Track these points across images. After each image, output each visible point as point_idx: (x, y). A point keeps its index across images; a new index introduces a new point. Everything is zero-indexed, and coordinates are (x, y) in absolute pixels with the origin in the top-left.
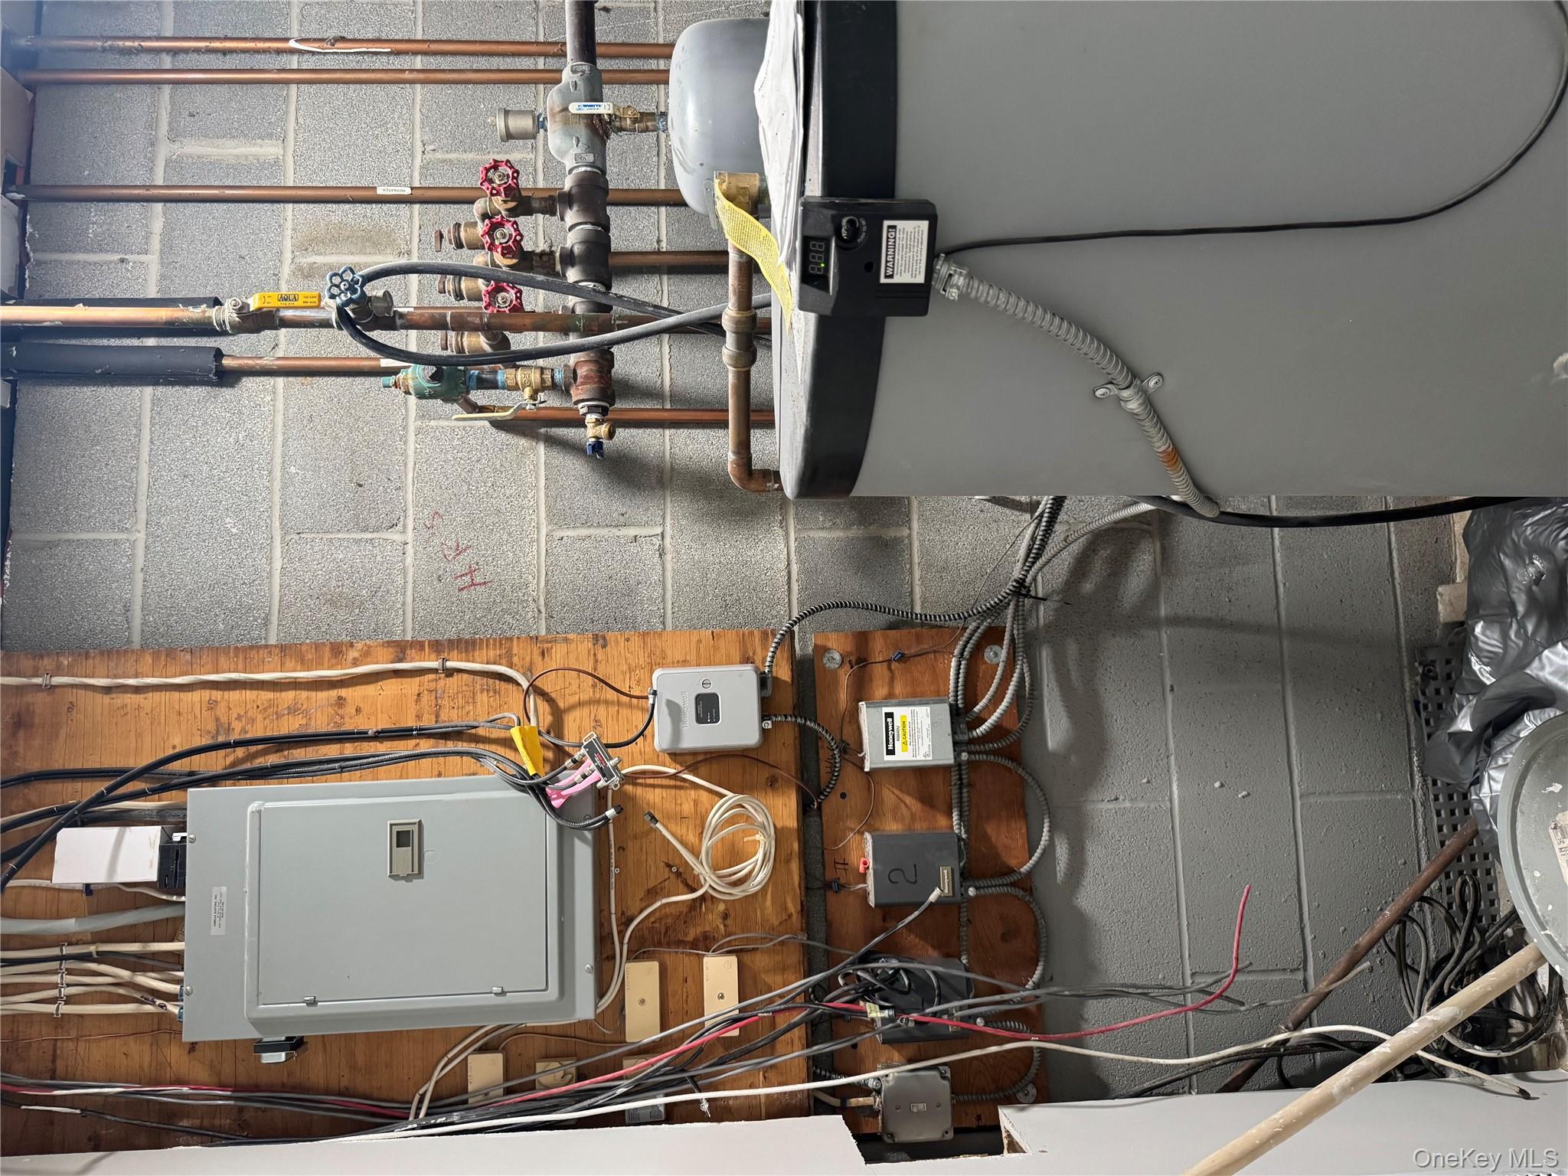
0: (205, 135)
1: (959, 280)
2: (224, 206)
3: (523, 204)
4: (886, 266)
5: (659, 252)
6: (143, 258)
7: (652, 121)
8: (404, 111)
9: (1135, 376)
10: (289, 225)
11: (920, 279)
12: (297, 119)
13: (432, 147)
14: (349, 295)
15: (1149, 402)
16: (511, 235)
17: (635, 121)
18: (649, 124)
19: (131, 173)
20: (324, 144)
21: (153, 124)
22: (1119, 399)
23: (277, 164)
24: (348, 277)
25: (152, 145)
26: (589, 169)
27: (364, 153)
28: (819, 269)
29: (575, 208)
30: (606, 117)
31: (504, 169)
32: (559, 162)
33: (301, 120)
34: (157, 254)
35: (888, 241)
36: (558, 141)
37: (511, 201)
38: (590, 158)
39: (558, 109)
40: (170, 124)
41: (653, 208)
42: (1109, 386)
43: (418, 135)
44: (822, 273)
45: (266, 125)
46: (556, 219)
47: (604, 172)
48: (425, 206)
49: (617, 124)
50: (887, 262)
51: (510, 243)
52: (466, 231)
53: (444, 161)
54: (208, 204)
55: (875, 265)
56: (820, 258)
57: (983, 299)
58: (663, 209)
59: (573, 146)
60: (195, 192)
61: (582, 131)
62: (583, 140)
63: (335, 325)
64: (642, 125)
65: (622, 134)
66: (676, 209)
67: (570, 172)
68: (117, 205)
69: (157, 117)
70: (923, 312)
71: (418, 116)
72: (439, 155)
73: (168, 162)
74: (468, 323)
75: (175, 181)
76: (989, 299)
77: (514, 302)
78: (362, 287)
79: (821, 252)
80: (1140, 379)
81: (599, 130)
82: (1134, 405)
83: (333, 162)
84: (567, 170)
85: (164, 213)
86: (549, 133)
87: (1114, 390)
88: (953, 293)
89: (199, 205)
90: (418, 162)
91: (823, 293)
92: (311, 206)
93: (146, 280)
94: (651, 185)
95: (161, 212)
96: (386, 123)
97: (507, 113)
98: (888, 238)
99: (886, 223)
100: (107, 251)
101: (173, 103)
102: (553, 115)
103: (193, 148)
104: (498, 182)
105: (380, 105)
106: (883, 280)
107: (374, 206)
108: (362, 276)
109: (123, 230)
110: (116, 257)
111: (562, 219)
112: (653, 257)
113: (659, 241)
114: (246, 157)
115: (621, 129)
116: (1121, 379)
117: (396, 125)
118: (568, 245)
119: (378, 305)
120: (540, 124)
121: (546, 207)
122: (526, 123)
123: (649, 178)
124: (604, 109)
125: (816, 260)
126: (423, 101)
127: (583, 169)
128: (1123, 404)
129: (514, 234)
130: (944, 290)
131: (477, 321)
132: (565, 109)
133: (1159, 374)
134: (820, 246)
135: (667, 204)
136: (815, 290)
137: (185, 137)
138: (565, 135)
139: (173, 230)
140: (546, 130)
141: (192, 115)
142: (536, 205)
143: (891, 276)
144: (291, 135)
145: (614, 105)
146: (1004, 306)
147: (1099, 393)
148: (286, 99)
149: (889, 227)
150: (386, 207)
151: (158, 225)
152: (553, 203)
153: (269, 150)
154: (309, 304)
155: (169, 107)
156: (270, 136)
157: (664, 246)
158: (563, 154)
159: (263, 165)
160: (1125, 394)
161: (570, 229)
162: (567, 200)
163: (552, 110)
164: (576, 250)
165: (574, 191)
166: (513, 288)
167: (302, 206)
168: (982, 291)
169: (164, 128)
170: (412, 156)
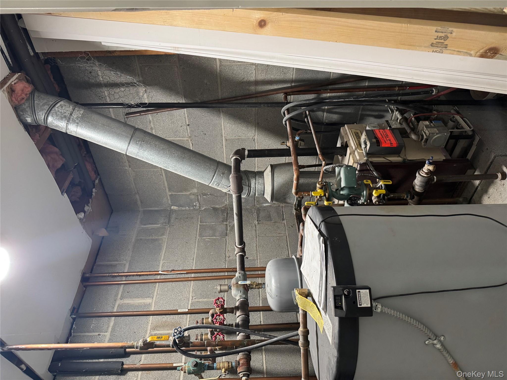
0: (131, 297)
1: (379, 306)
2: (132, 317)
3: (224, 311)
4: (359, 302)
5: (261, 325)
6: (105, 334)
7: (261, 286)
8: (188, 288)
9: (437, 337)
10: (150, 322)
11: (369, 306)
12: (157, 292)
13: (195, 298)
14: (179, 335)
15: (442, 345)
16: (222, 319)
17: (256, 286)
18: (260, 286)
19: (108, 309)
20: (164, 299)
21: (116, 295)
22: (434, 344)
23: (150, 305)
24: (179, 330)
25: (115, 301)
26: (243, 299)
27: (175, 300)
28: (339, 305)
29: (240, 311)
30: (248, 285)
31: (221, 300)
32: (235, 298)
33: (158, 292)
34: (110, 332)
35: (358, 295)
36: (235, 292)
37: (221, 309)
38: (244, 296)
39: (235, 283)
40: (121, 295)
41: (258, 312)
42: (429, 340)
43: (191, 295)
44: (340, 305)
45: (148, 294)
46: (234, 314)
47: (247, 300)
48: (191, 315)
49: (251, 287)
50: (359, 301)
51: (222, 321)
52: (205, 320)
53: (198, 301)
54: (128, 317)
55: (356, 302)
56: (339, 301)
57: (387, 312)
58: (261, 312)
59: (239, 293)
60: (125, 313)
61: (242, 289)
62: (242, 291)
63: (171, 346)
64: (258, 287)
65: (252, 289)
66: (265, 312)
67: (238, 300)
68: (101, 318)
69: (118, 293)
70: (372, 315)
71: (191, 289)
72: (196, 300)
73: (119, 305)
74: (211, 344)
75: (120, 310)
76: (388, 312)
77: (222, 339)
78: (183, 333)
79: (339, 300)
80: (438, 337)
81: (246, 288)
82: (438, 346)
83: (165, 303)
84: (237, 300)
85: (114, 320)
86: (232, 290)
87: (431, 342)
88: (379, 310)
89: (125, 317)
90: (190, 302)
91: (343, 311)
92: (158, 316)
93: (104, 341)
94: (258, 305)
95: (113, 320)
96: (182, 292)
97: (221, 285)
98: (358, 294)
99: (357, 291)
100: (95, 332)
101: (123, 289)
102: (234, 285)
103: (127, 301)
104: (219, 303)
105: (181, 287)
106: (359, 306)
107: (176, 315)
108: (184, 329)
109: (102, 325)
110: (97, 334)
111: (235, 314)
112: (259, 326)
113: (260, 322)
114: (141, 303)
115: (252, 288)
116: (432, 337)
117: (185, 292)
118: (237, 321)
119: (186, 338)
120: (230, 288)
121: (231, 311)
122: (226, 288)
123: (257, 304)
124: (248, 282)
125: (338, 302)
126: (193, 285)
127: (242, 299)
128: (435, 346)
129: (223, 318)
130: (376, 310)
131: (214, 343)
132: (238, 283)
133: (444, 336)
134: (339, 298)
135: (263, 311)
136: (339, 310)
137: (125, 298)
138: (237, 290)
139: (116, 325)
140: (231, 289)
141: (128, 292)
142: (228, 310)
143: (361, 305)
144: (155, 296)
145: (251, 281)
146: (393, 314)
147: (427, 342)
148: (155, 287)
149: (358, 292)
150: (179, 316)
151: (112, 324)
152: (232, 310)
153: (148, 301)
154: (166, 339)
155: (122, 290)
156: (149, 297)
157: (262, 323)
158: (236, 296)
159: (145, 305)
160: (435, 342)
161: (238, 317)
162: (237, 308)
163: (233, 284)
164: (240, 323)
165: (239, 306)
166: (222, 335)
167: (155, 316)
168: (386, 310)
169: (119, 296)
170: (189, 301)
